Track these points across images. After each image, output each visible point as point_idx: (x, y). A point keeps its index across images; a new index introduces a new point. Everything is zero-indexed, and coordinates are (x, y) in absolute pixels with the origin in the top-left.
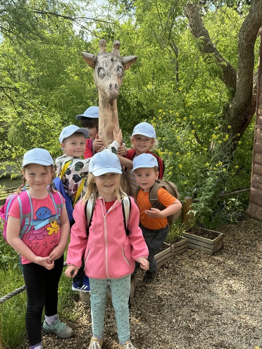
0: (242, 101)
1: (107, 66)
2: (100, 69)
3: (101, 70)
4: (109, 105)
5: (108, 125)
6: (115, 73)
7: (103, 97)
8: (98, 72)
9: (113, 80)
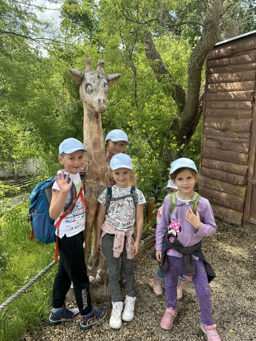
0: (190, 115)
1: (94, 83)
2: (87, 85)
3: (89, 86)
4: (95, 118)
5: (94, 137)
6: (102, 89)
7: (89, 111)
8: (86, 88)
9: (100, 96)
